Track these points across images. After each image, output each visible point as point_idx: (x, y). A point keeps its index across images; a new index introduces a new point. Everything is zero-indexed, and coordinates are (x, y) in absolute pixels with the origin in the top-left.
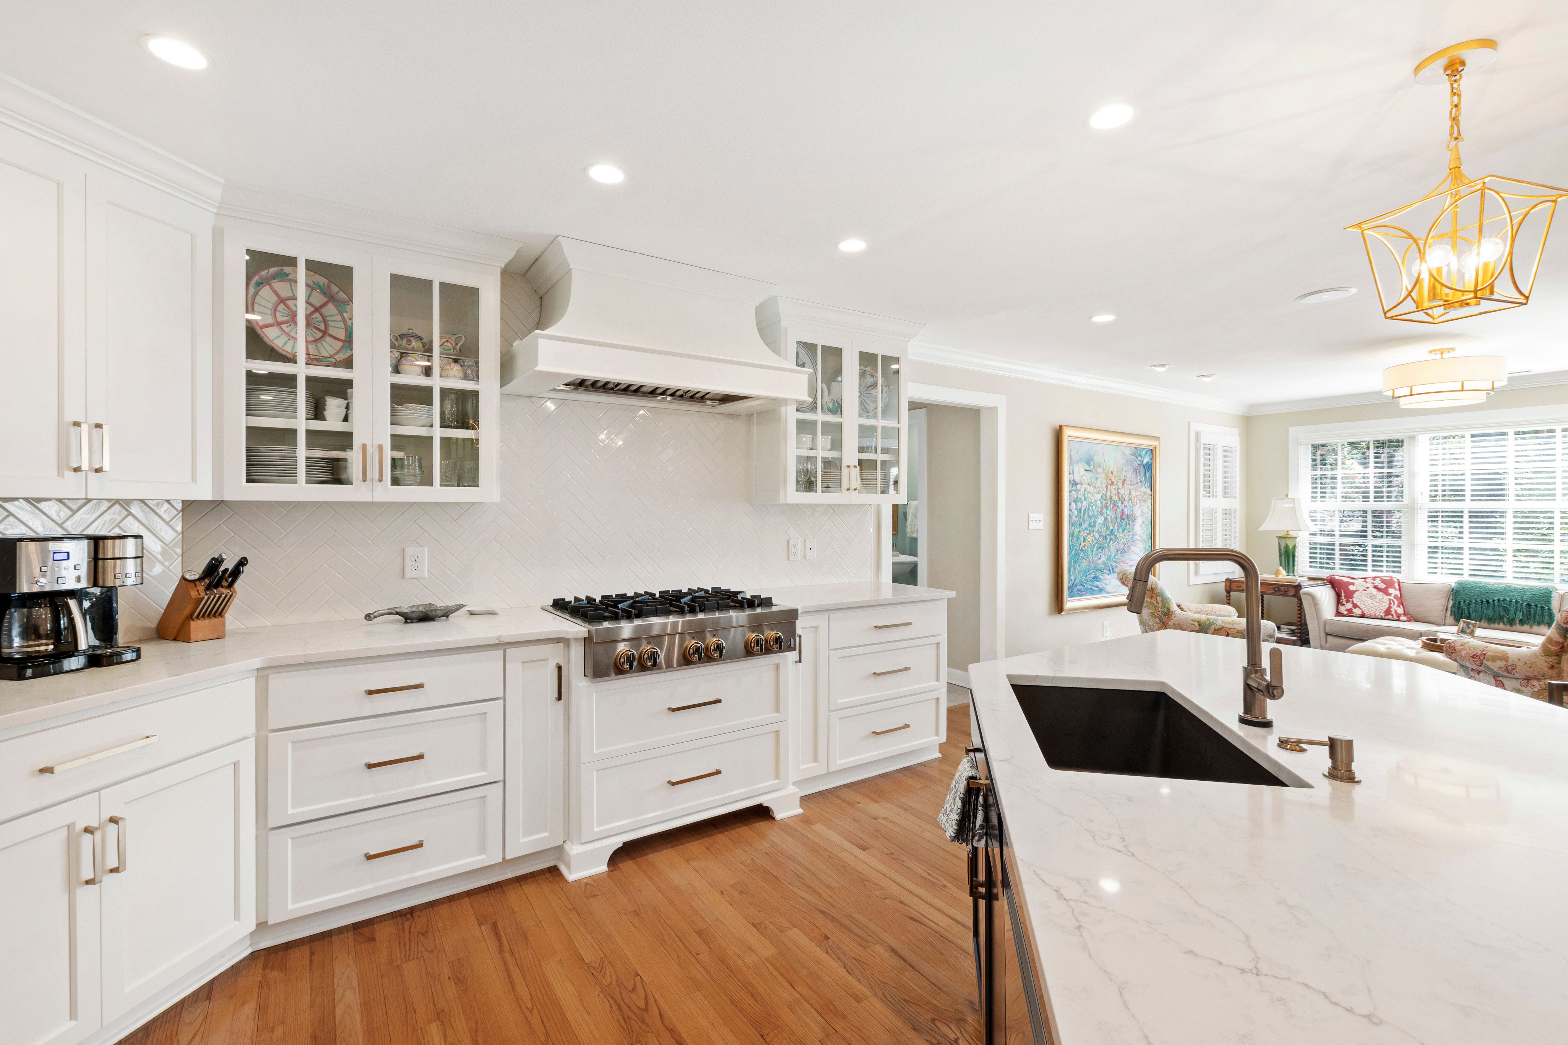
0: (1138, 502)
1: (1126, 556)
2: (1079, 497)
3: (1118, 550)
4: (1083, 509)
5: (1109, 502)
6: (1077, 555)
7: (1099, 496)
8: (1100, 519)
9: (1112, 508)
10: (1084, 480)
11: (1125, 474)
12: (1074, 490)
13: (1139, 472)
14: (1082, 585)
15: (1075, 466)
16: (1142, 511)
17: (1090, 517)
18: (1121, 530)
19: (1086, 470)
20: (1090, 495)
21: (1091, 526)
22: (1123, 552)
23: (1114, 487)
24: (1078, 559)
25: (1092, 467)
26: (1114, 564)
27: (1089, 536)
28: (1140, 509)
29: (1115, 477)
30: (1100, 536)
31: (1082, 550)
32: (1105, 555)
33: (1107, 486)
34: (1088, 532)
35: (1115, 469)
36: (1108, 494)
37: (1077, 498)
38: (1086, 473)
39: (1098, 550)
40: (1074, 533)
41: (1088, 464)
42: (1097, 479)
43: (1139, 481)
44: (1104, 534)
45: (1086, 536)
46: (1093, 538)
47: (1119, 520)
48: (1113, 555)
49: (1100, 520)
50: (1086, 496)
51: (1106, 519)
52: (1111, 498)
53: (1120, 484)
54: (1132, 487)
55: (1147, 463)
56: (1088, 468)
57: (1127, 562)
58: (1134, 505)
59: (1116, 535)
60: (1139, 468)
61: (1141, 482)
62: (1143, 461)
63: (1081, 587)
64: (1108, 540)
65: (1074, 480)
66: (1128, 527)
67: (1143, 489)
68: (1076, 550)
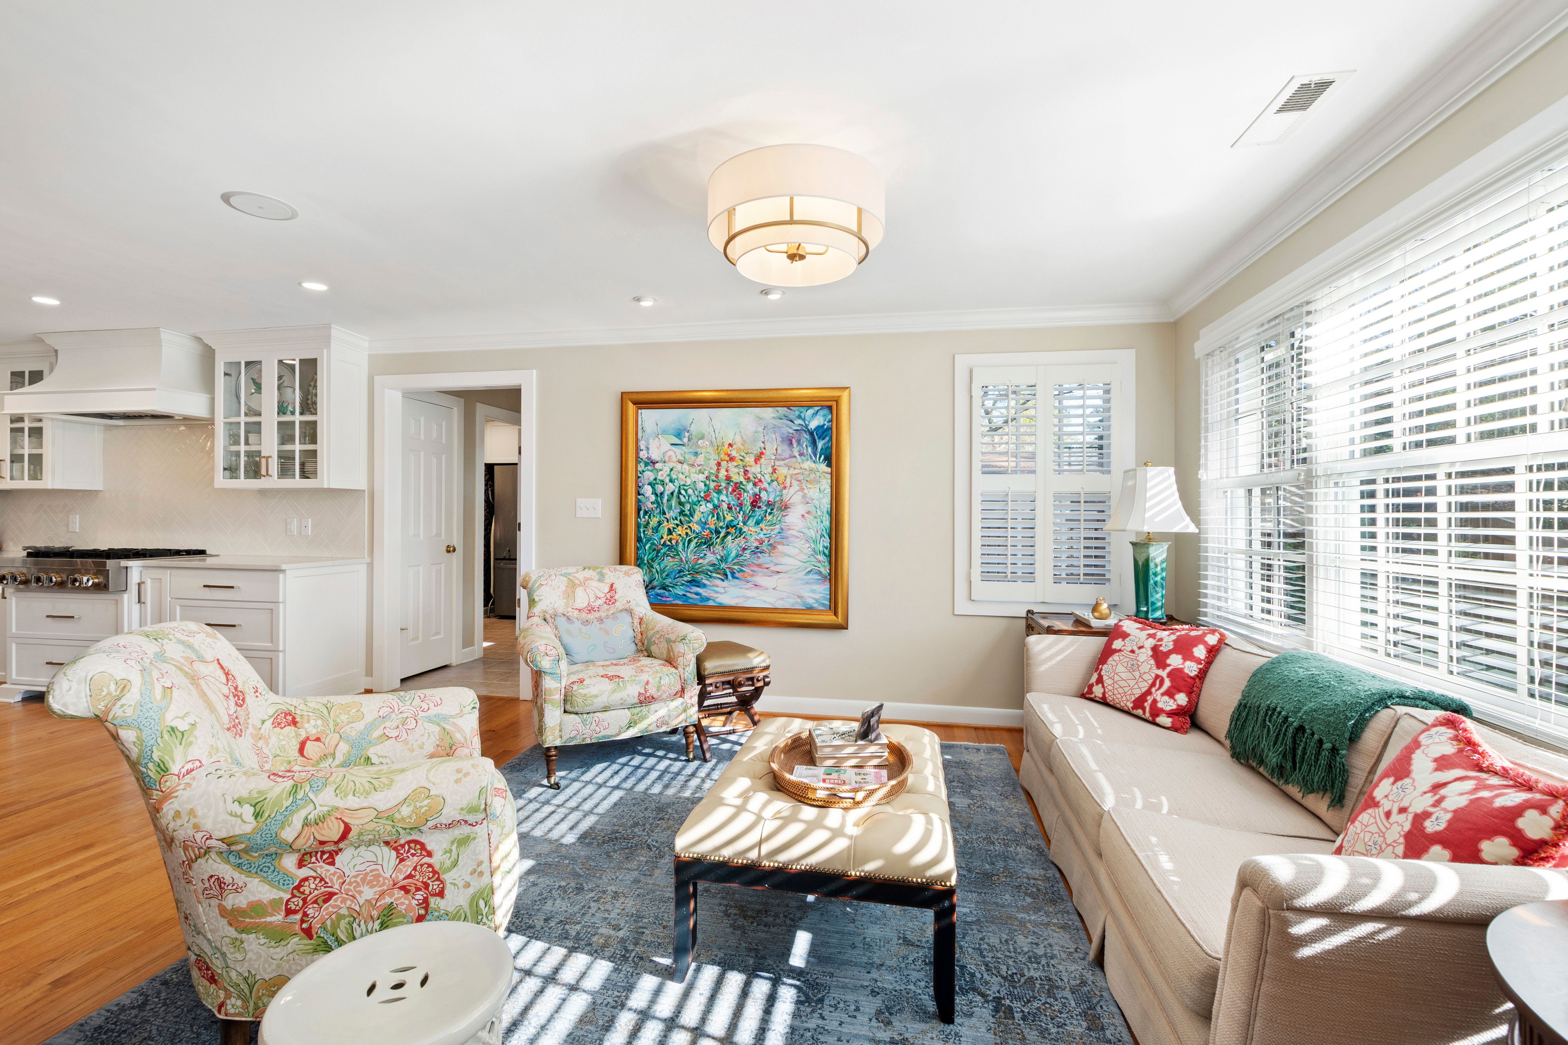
0: (795, 483)
1: (764, 559)
2: (660, 477)
3: (744, 549)
4: (667, 493)
5: (723, 485)
6: (654, 550)
7: (702, 477)
8: (704, 506)
9: (734, 491)
10: (670, 457)
11: (763, 445)
12: (648, 470)
13: (798, 441)
14: (664, 589)
15: (651, 441)
16: (804, 496)
17: (681, 504)
18: (751, 522)
19: (672, 444)
20: (681, 476)
21: (685, 515)
22: (757, 551)
23: (735, 464)
24: (657, 556)
25: (686, 440)
26: (736, 567)
27: (680, 528)
28: (801, 493)
29: (738, 450)
30: (703, 528)
31: (664, 544)
32: (714, 553)
33: (719, 464)
34: (678, 522)
35: (738, 439)
36: (723, 474)
37: (655, 479)
38: (673, 448)
39: (699, 545)
40: (648, 523)
41: (679, 435)
42: (696, 454)
43: (796, 454)
44: (713, 527)
45: (674, 528)
46: (688, 531)
47: (747, 507)
48: (733, 554)
49: (705, 508)
50: (674, 477)
51: (716, 507)
52: (728, 478)
53: (750, 460)
54: (777, 463)
55: (818, 428)
56: (677, 441)
57: (767, 566)
58: (785, 488)
59: (741, 529)
60: (796, 436)
61: (801, 454)
62: (807, 426)
63: (662, 591)
64: (722, 535)
65: (648, 458)
66: (769, 518)
67: (808, 464)
68: (653, 544)
